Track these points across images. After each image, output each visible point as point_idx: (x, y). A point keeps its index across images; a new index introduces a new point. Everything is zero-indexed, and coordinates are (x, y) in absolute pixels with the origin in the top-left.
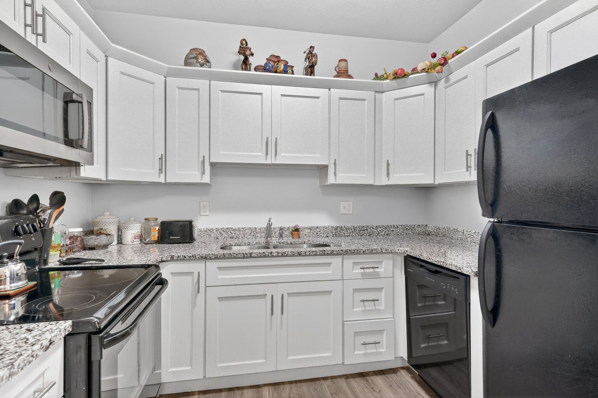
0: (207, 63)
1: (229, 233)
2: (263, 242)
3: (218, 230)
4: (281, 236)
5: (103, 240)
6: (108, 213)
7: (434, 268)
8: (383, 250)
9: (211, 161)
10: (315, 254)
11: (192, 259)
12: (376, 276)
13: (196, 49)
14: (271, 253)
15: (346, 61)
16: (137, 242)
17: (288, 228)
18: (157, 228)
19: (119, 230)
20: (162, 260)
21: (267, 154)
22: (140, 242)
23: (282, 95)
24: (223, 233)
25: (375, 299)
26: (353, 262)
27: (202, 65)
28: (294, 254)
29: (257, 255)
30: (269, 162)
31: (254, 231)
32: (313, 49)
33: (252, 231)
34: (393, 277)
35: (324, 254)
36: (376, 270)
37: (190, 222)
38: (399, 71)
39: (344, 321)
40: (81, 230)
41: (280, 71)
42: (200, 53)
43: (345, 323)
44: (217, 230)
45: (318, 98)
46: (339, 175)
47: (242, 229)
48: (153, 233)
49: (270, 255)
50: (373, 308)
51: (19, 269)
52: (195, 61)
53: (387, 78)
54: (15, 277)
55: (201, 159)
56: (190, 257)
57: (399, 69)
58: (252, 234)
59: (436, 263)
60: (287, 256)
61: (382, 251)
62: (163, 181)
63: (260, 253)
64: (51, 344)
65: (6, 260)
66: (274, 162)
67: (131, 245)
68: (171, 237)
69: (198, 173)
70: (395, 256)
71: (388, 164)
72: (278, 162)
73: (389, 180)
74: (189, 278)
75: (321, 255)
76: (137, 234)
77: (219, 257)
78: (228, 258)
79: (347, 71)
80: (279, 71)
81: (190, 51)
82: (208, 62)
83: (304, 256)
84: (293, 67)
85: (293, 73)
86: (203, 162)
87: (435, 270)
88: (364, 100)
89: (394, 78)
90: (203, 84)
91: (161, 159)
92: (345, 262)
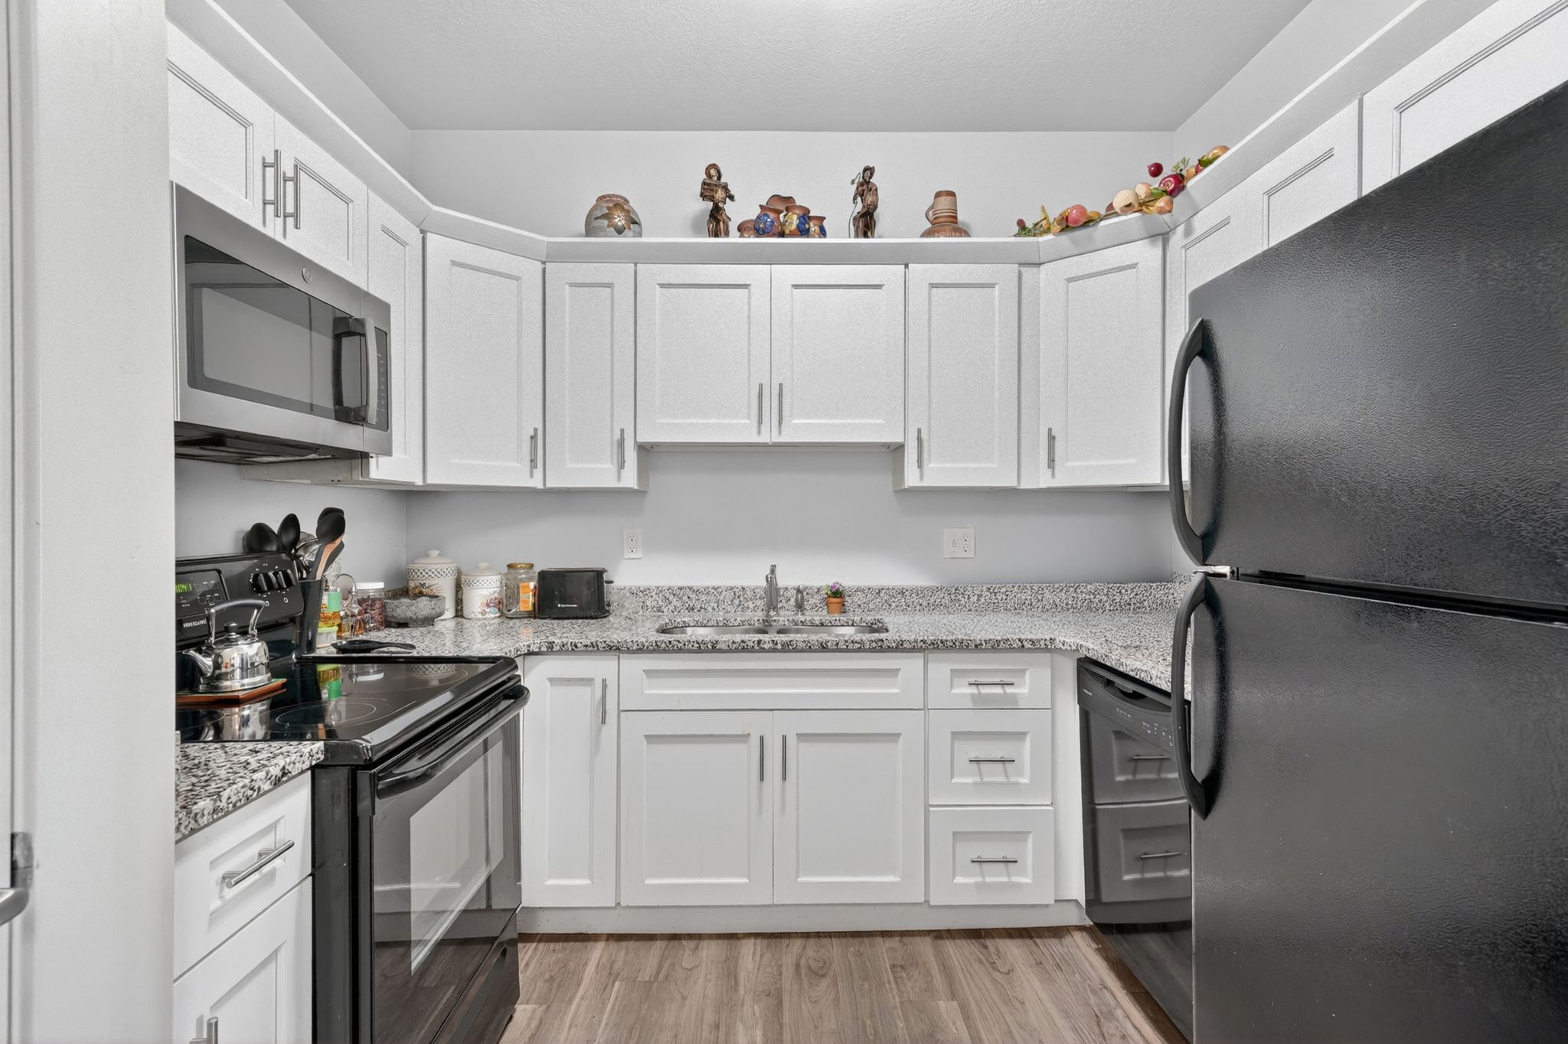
0: (632, 226)
1: (685, 598)
2: (759, 620)
3: (661, 591)
4: (800, 606)
5: (423, 607)
6: (435, 553)
7: (1131, 687)
8: (1025, 643)
9: (639, 440)
10: (859, 648)
11: (591, 651)
12: (1011, 705)
13: (609, 196)
14: (759, 642)
15: (952, 194)
16: (492, 614)
17: (819, 590)
18: (532, 585)
19: (458, 587)
20: (529, 650)
21: (760, 422)
22: (498, 615)
23: (796, 286)
24: (671, 598)
25: (1007, 757)
26: (951, 670)
27: (620, 231)
28: (810, 647)
29: (729, 646)
30: (764, 438)
31: (739, 595)
32: (872, 174)
33: (735, 594)
34: (1052, 708)
35: (882, 647)
36: (1009, 690)
37: (599, 574)
38: (1074, 212)
39: (927, 806)
40: (381, 585)
41: (790, 231)
42: (617, 205)
43: (931, 809)
44: (660, 590)
45: (879, 287)
46: (931, 466)
47: (713, 590)
48: (522, 596)
49: (756, 647)
50: (1002, 779)
51: (257, 654)
52: (606, 222)
53: (1048, 231)
54: (248, 668)
55: (617, 436)
56: (586, 646)
57: (1073, 208)
58: (737, 602)
59: (1132, 674)
60: (795, 650)
61: (1023, 646)
62: (540, 486)
63: (734, 642)
64: (284, 774)
65: (234, 637)
66: (776, 439)
67: (479, 619)
68: (559, 605)
69: (609, 466)
70: (1057, 657)
71: (1052, 439)
72: (788, 437)
73: (1053, 476)
74: (586, 691)
75: (873, 650)
76: (493, 597)
77: (645, 648)
78: (665, 651)
79: (956, 217)
80: (787, 232)
81: (597, 201)
82: (635, 223)
83: (833, 651)
84: (823, 218)
85: (823, 233)
86: (621, 443)
87: (1131, 692)
88: (992, 286)
89: (1062, 230)
90: (620, 273)
91: (533, 438)
92: (930, 665)
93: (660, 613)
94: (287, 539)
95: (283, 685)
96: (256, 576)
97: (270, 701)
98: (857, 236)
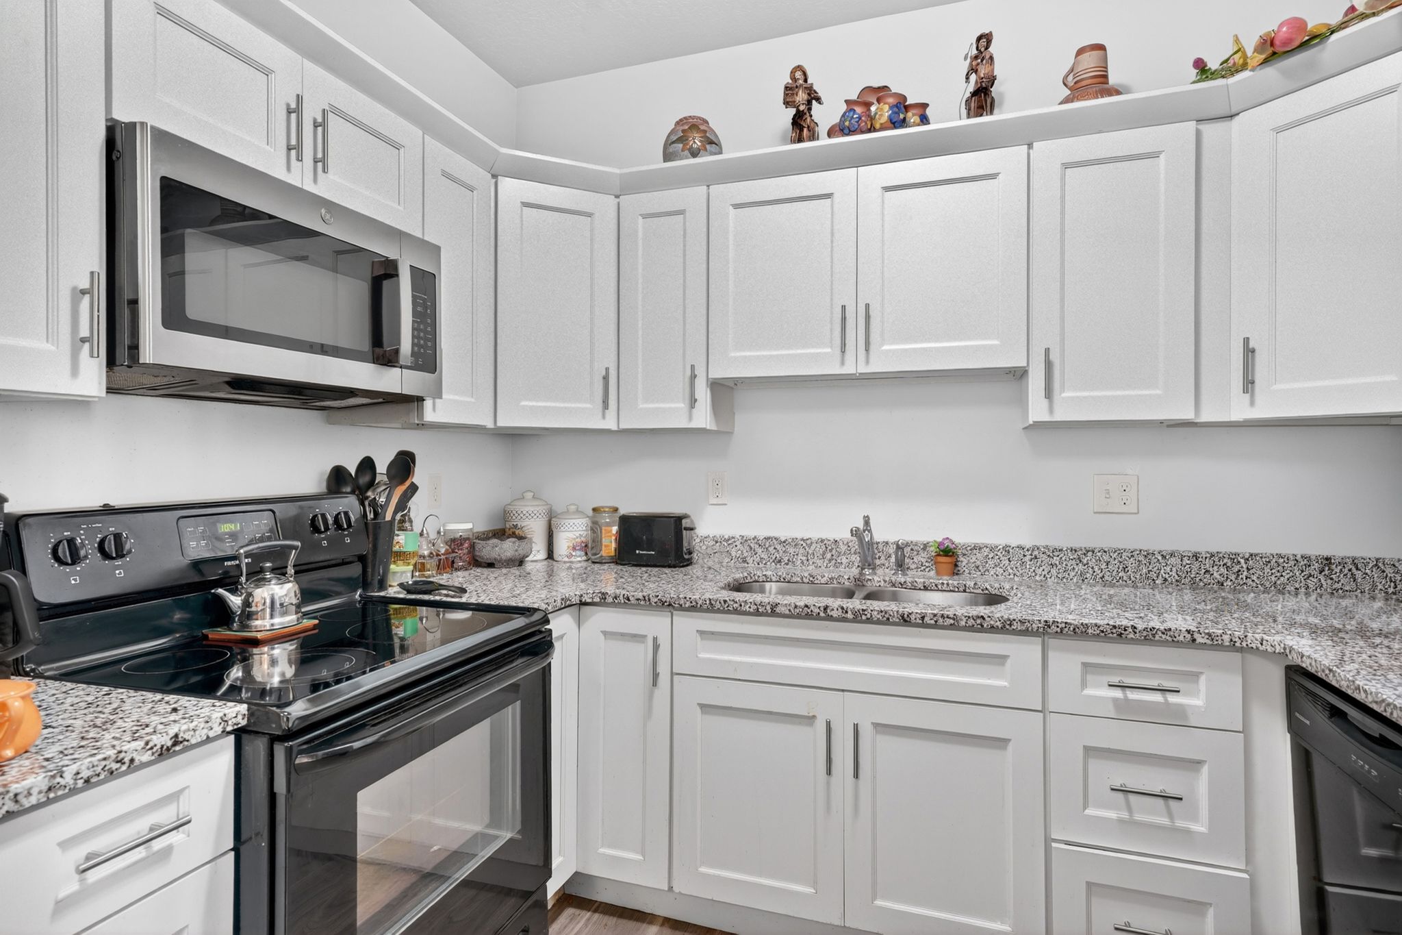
0: (708, 147)
1: (771, 549)
2: (849, 579)
3: (746, 541)
4: (900, 565)
5: (507, 548)
6: (529, 495)
7: (1375, 728)
8: (1196, 636)
9: (711, 375)
10: (951, 625)
11: (643, 605)
12: (1178, 720)
13: (685, 118)
14: (826, 608)
15: (1101, 47)
16: (579, 557)
17: (925, 546)
18: (614, 529)
19: (550, 529)
20: (581, 601)
21: (843, 351)
22: (584, 558)
23: (888, 189)
24: (759, 551)
25: (1171, 791)
26: (1082, 663)
27: (694, 154)
28: (888, 619)
29: (790, 610)
30: (849, 369)
32: (989, 42)
33: (827, 548)
34: (1246, 730)
35: (982, 626)
36: (1173, 699)
37: (678, 519)
38: (1284, 29)
39: (1048, 841)
41: (881, 124)
42: (694, 127)
43: (1054, 845)
44: (744, 540)
45: (993, 176)
46: (1062, 395)
47: (802, 542)
48: (606, 540)
49: (822, 614)
50: (1165, 821)
51: (286, 595)
52: (680, 146)
53: (1244, 67)
55: (689, 373)
56: (638, 600)
57: (1282, 25)
58: (828, 556)
59: (1376, 707)
60: (869, 621)
61: (1194, 640)
62: (614, 428)
63: (796, 607)
64: (177, 743)
65: (268, 576)
66: (863, 369)
67: (565, 562)
68: (637, 552)
69: (683, 405)
70: (1252, 659)
71: (1249, 352)
72: (876, 367)
73: (1252, 403)
75: (971, 629)
76: (579, 540)
77: (699, 606)
78: (719, 611)
79: (1106, 77)
80: (878, 126)
81: (675, 125)
82: (712, 143)
83: (917, 626)
84: (925, 106)
85: (924, 120)
86: (693, 378)
87: (1377, 736)
88: (1154, 155)
89: (1265, 61)
90: (693, 196)
91: (606, 378)
92: (1051, 655)
93: (746, 565)
94: (363, 480)
95: (315, 627)
96: (315, 516)
97: (301, 640)
98: (969, 116)
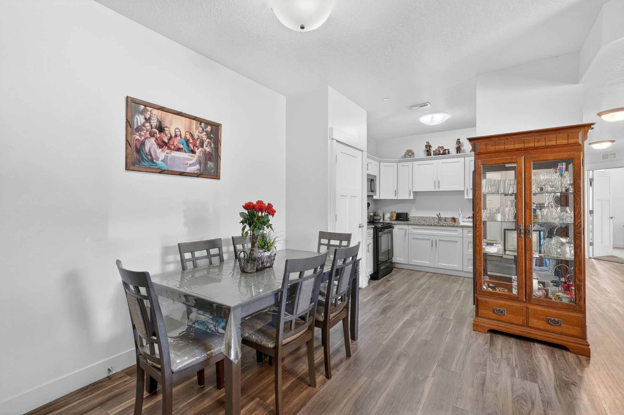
1: (423, 218)
4: (445, 220)
6: (380, 209)
9: (413, 191)
13: (409, 150)
14: (432, 225)
17: (450, 218)
18: (395, 215)
19: (383, 216)
20: (395, 224)
21: (435, 187)
22: (390, 220)
23: (442, 163)
24: (420, 218)
26: (468, 231)
27: (411, 156)
28: (441, 225)
29: (426, 225)
30: (436, 190)
31: (433, 218)
35: (454, 226)
37: (407, 214)
39: (463, 254)
40: (373, 214)
42: (410, 152)
44: (418, 217)
45: (459, 162)
46: (470, 194)
47: (428, 217)
48: (394, 217)
52: (408, 155)
55: (409, 190)
56: (403, 223)
58: (433, 220)
60: (438, 226)
62: (397, 199)
66: (438, 190)
67: (387, 220)
68: (400, 218)
69: (408, 195)
72: (441, 190)
74: (403, 230)
75: (452, 226)
76: (389, 216)
77: (412, 224)
80: (441, 154)
81: (407, 151)
82: (413, 154)
83: (445, 226)
84: (449, 149)
85: (449, 153)
86: (410, 191)
90: (410, 164)
91: (395, 191)
92: (464, 230)
93: (418, 221)
